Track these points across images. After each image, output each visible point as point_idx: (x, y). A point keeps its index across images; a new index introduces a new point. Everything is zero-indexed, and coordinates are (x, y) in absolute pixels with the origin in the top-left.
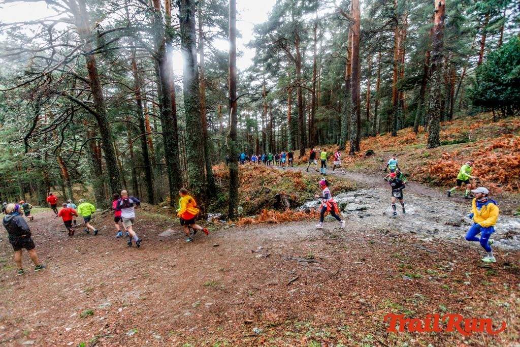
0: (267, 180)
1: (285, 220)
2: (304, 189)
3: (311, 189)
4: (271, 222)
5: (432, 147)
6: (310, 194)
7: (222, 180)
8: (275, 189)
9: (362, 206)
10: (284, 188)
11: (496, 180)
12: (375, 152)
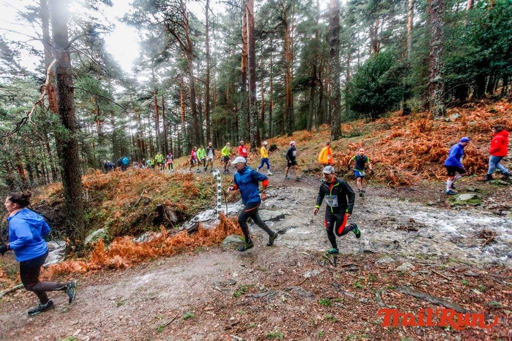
0: (148, 187)
1: (143, 257)
2: (196, 195)
3: (206, 195)
4: (112, 267)
5: (336, 139)
6: (204, 201)
7: (89, 192)
8: (158, 198)
9: (278, 213)
10: (169, 196)
11: (410, 168)
12: (278, 147)
